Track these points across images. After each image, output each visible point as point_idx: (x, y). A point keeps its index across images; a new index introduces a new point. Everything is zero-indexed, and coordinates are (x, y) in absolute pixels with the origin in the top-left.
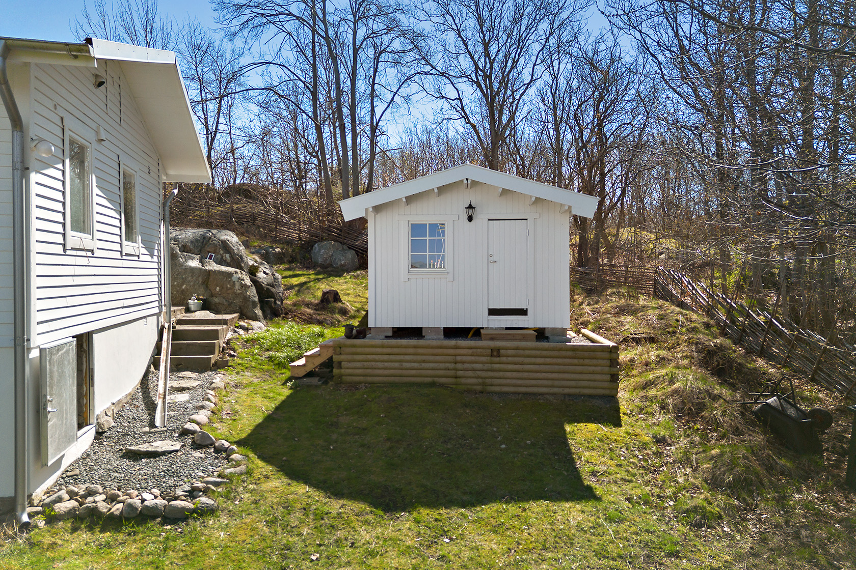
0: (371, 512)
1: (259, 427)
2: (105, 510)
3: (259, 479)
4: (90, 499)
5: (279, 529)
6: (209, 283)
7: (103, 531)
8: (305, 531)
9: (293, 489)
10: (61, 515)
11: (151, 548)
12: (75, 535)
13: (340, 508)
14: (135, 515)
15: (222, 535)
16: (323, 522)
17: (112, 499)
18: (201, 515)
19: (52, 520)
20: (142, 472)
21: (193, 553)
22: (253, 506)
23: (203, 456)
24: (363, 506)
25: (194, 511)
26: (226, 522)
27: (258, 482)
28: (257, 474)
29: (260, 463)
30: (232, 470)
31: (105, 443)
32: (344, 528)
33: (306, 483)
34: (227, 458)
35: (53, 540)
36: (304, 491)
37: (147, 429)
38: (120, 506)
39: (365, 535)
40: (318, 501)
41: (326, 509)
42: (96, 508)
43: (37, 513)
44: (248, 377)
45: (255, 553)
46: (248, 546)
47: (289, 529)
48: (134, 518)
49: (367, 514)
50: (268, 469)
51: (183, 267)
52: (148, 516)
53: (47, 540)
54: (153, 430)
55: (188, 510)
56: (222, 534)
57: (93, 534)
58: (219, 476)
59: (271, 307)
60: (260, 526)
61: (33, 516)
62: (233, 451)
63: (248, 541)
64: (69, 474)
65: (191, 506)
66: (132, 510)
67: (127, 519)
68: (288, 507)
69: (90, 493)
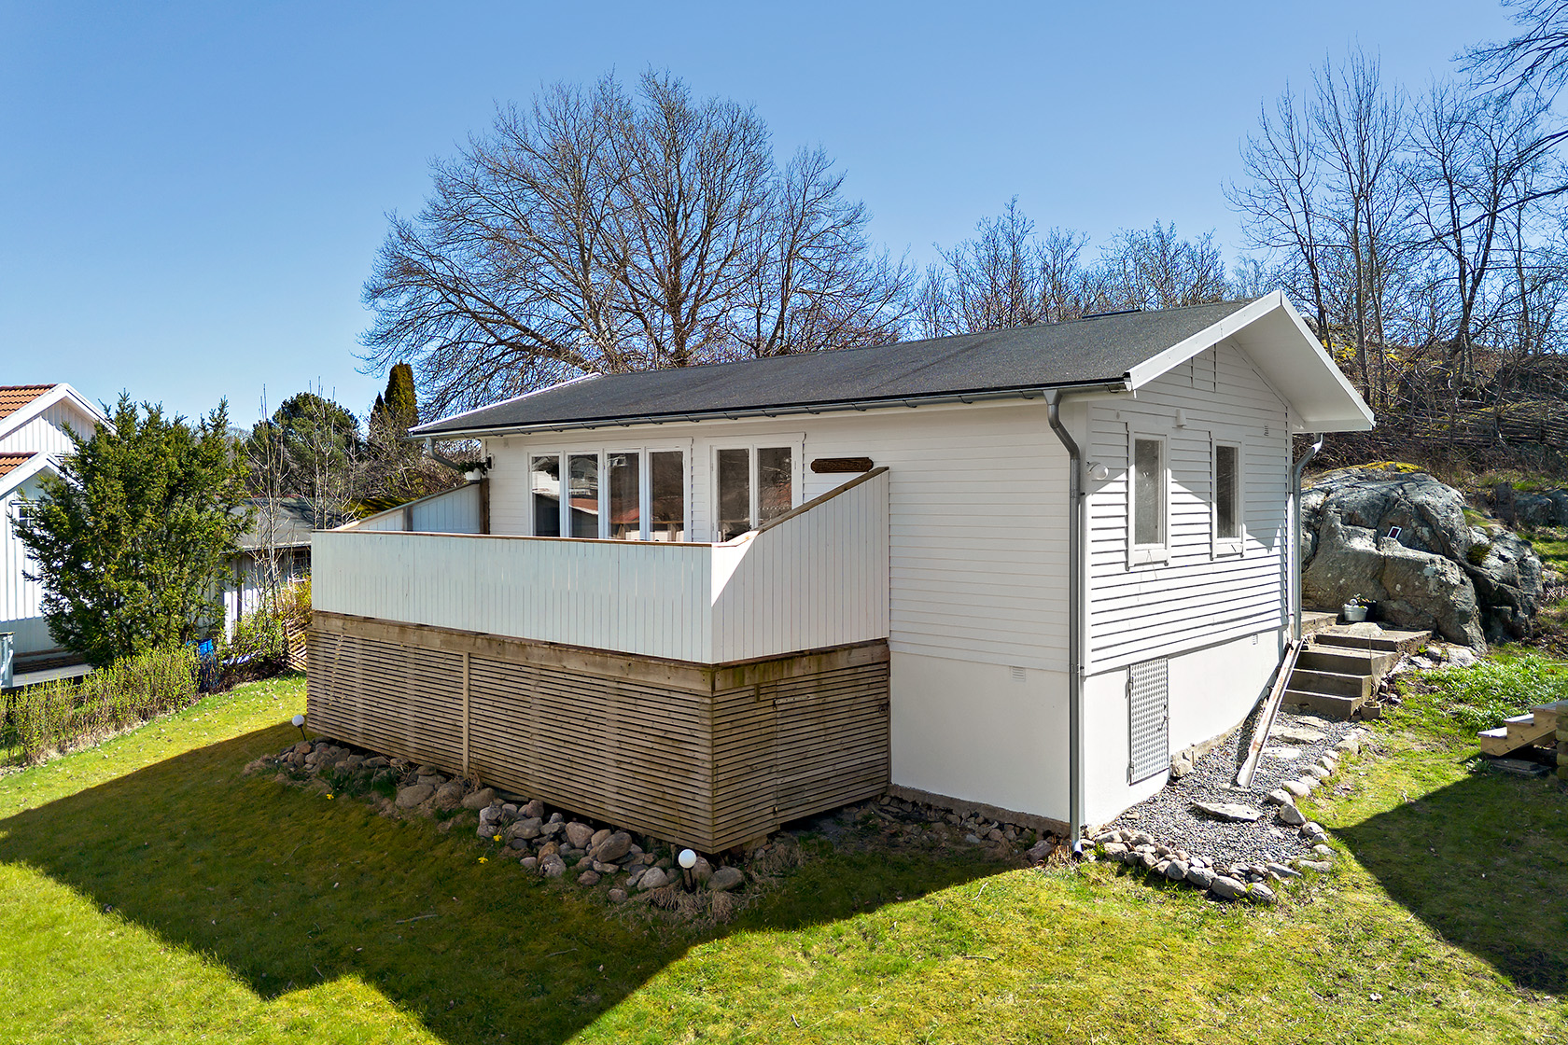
0: (1493, 977)
1: (1380, 817)
2: (1151, 864)
3: (1345, 885)
4: (1140, 847)
5: (1346, 952)
6: (1384, 578)
7: (1146, 884)
8: (1381, 965)
9: (1388, 912)
10: (1109, 854)
11: (1187, 917)
12: (1119, 879)
13: (1446, 957)
14: (1180, 878)
15: (1270, 933)
16: (1411, 964)
17: (1161, 854)
18: (1254, 903)
19: (1102, 857)
20: (1202, 835)
21: (1229, 939)
22: (1323, 915)
23: (1282, 836)
24: (1483, 965)
25: (1246, 895)
26: (1281, 920)
27: (1343, 888)
28: (1344, 878)
29: (1355, 865)
30: (1311, 864)
31: (1177, 791)
32: (1438, 982)
33: (1412, 911)
34: (1310, 847)
35: (1099, 877)
36: (1404, 919)
37: (1227, 786)
38: (1167, 864)
39: (1465, 999)
40: (1417, 938)
41: (1424, 951)
42: (1142, 858)
43: (1091, 847)
44: (1407, 739)
45: (1302, 965)
46: (1296, 955)
47: (1361, 957)
48: (1178, 881)
49: (1485, 977)
50: (1363, 875)
51: (1343, 550)
52: (1193, 883)
53: (1093, 875)
54: (1233, 789)
55: (1238, 892)
56: (1270, 931)
57: (1136, 884)
58: (1290, 866)
59: (1505, 621)
60: (1320, 939)
61: (1086, 848)
62: (1320, 841)
63: (1298, 950)
64: (1129, 816)
65: (1243, 889)
66: (1177, 872)
67: (1171, 880)
68: (1370, 932)
69: (1141, 841)
